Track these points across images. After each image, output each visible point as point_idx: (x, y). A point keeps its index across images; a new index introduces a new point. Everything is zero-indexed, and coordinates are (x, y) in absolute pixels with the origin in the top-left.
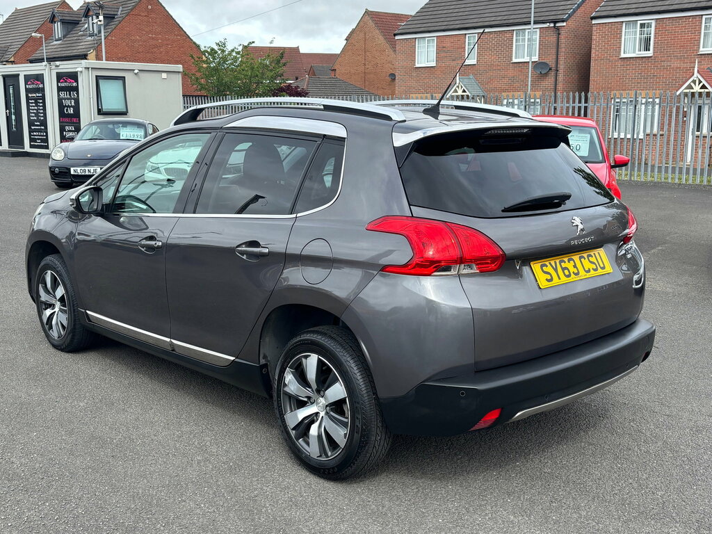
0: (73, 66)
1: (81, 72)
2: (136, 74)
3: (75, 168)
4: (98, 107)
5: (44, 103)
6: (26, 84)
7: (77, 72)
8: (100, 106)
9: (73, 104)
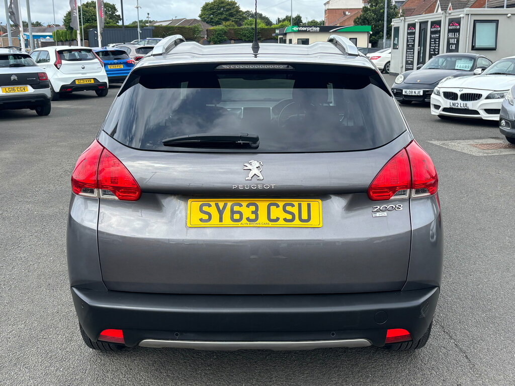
0: (457, 14)
1: (463, 17)
2: (508, 17)
3: (406, 90)
4: (472, 44)
5: (439, 41)
6: (431, 27)
7: (460, 18)
8: (474, 43)
9: (455, 42)
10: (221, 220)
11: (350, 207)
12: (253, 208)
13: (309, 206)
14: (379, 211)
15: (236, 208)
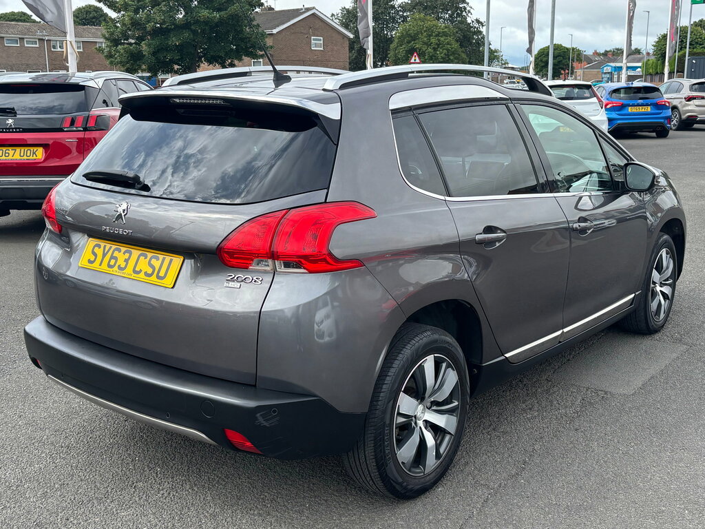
10: (100, 265)
11: (198, 273)
12: (127, 255)
13: (171, 261)
14: (232, 280)
15: (116, 254)
